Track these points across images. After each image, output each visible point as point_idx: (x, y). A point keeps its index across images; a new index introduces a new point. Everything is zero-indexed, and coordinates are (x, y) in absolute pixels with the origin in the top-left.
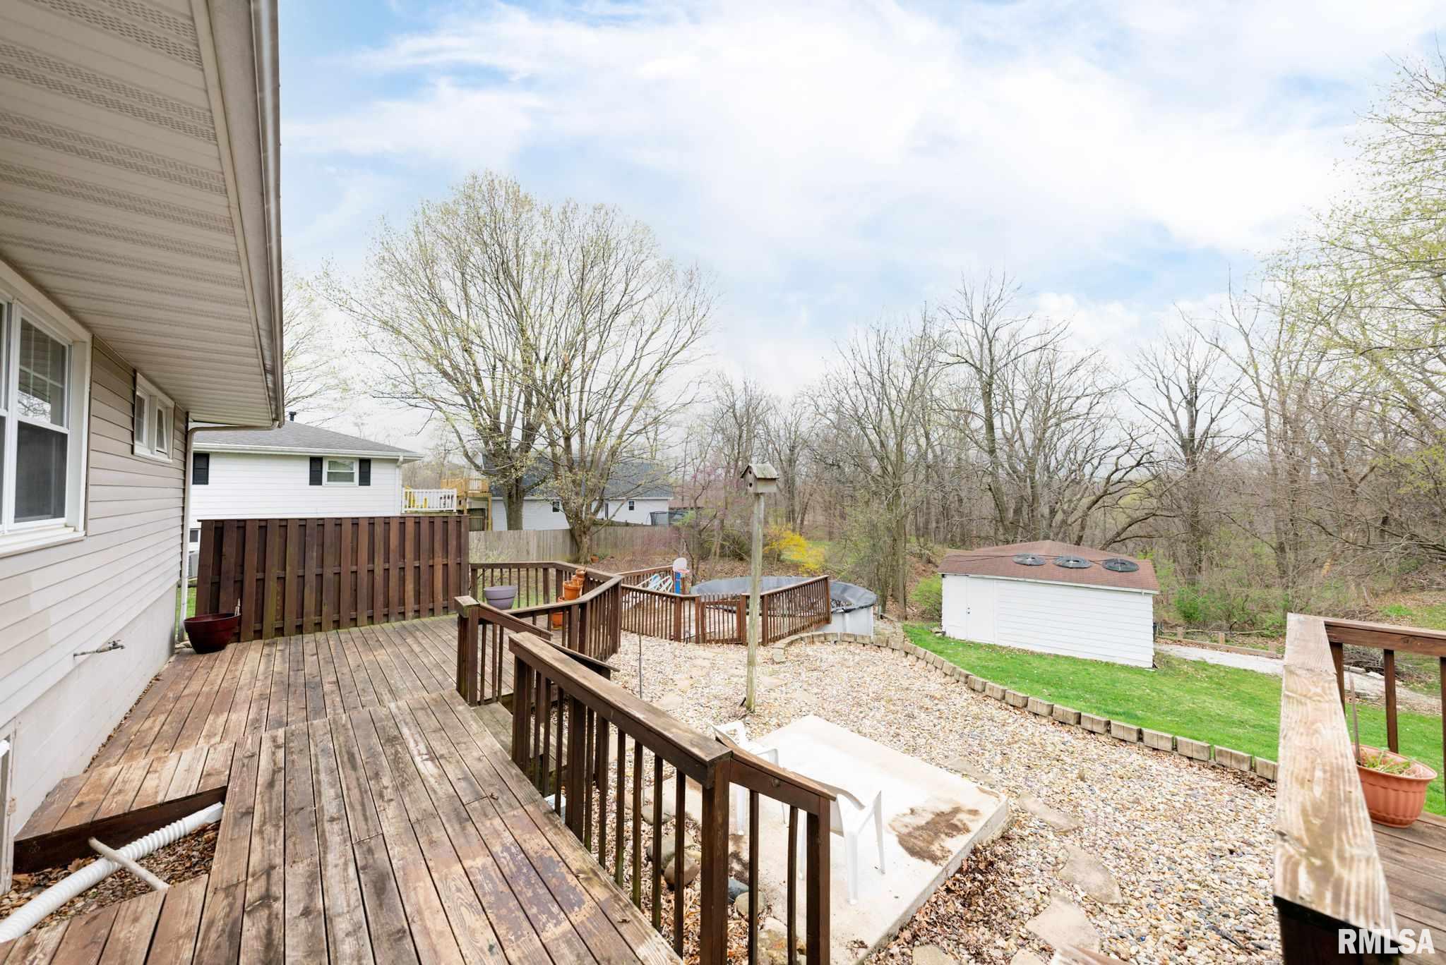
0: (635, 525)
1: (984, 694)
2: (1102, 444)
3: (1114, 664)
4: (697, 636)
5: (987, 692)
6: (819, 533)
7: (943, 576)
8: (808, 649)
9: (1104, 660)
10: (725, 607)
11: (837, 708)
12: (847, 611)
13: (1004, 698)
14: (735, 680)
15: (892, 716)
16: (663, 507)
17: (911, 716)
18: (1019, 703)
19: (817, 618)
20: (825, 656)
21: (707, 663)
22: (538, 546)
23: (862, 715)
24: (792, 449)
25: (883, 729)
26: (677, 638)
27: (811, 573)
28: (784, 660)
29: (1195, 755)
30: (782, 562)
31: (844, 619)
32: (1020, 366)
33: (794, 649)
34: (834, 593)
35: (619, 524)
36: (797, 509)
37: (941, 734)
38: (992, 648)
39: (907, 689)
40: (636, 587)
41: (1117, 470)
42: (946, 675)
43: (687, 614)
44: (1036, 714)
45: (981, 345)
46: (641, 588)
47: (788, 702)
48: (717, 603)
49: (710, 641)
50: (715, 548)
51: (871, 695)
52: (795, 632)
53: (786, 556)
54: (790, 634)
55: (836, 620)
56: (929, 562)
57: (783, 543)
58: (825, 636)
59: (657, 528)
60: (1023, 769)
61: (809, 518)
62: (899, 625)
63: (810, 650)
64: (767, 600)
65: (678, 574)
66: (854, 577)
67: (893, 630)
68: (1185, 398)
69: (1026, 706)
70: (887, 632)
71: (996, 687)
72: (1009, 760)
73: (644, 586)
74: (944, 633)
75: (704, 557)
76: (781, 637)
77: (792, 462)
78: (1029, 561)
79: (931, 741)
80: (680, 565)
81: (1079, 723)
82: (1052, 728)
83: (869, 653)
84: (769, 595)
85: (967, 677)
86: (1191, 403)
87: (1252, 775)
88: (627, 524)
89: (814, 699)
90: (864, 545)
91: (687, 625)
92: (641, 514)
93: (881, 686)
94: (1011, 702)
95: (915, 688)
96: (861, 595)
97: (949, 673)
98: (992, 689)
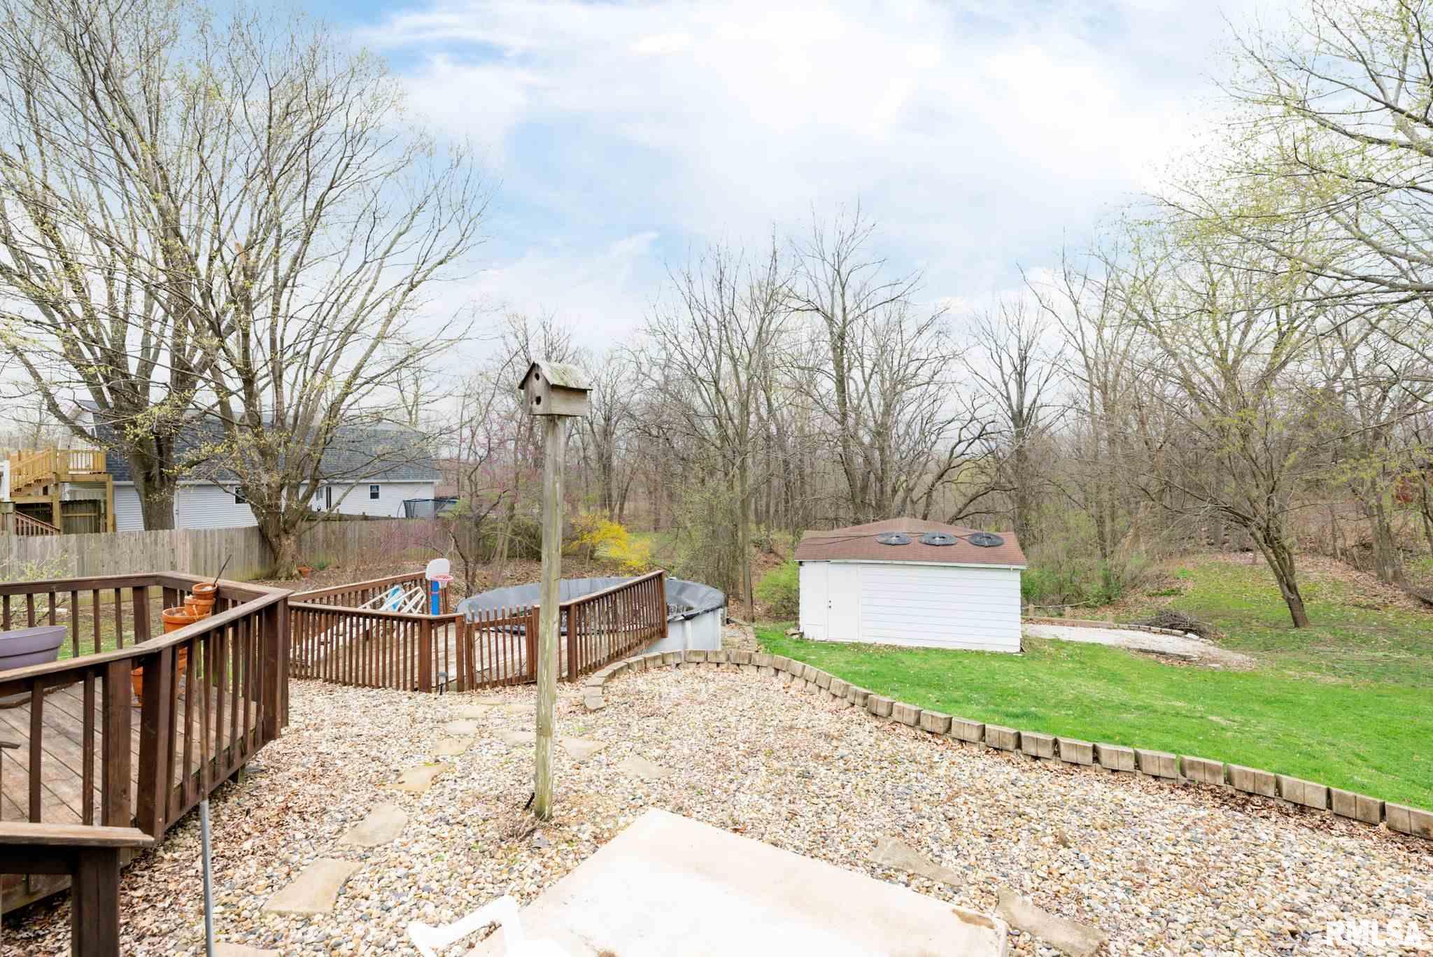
0: (378, 518)
1: (891, 720)
2: (941, 417)
3: (983, 652)
4: (460, 680)
5: (895, 716)
6: (643, 524)
7: (801, 563)
8: (640, 681)
9: (974, 649)
10: (508, 627)
11: (694, 780)
12: (688, 618)
13: (918, 722)
14: (517, 753)
15: (778, 782)
16: (428, 493)
17: (806, 775)
18: (940, 728)
19: (648, 632)
20: (665, 690)
21: (470, 727)
22: (195, 555)
23: (733, 787)
24: (608, 419)
25: (769, 808)
26: (424, 685)
27: (633, 572)
28: (603, 704)
29: (1163, 773)
30: (596, 560)
31: (684, 630)
32: (869, 320)
33: (617, 685)
34: (670, 593)
35: (351, 518)
36: (615, 494)
37: (856, 801)
38: (856, 646)
39: (791, 728)
40: (360, 609)
41: (960, 442)
42: (835, 696)
43: (441, 646)
44: (962, 741)
45: (832, 292)
46: (369, 610)
47: (611, 781)
48: (499, 623)
49: (482, 686)
50: (502, 544)
51: (741, 746)
52: (617, 655)
53: (602, 552)
54: (611, 659)
55: (674, 632)
56: (771, 551)
57: (598, 536)
58: (663, 657)
59: (411, 522)
60: (982, 840)
61: (629, 506)
62: (749, 629)
63: (641, 682)
64: (572, 614)
65: (434, 584)
66: (690, 573)
67: (744, 637)
68: (1016, 368)
69: (949, 729)
70: (736, 640)
71: (906, 707)
72: (959, 828)
73: (374, 606)
74: (802, 634)
75: (485, 557)
76: (596, 667)
77: (607, 433)
78: (894, 540)
79: (844, 816)
80: (439, 569)
81: (1019, 746)
82: (987, 760)
83: (725, 678)
84: (578, 605)
85: (866, 697)
86: (1021, 374)
87: (1231, 791)
88: (365, 518)
89: (654, 769)
90: (699, 535)
91: (442, 662)
92: (390, 503)
93: (753, 728)
94: (928, 727)
95: (801, 723)
96: (705, 595)
97: (839, 694)
98: (901, 712)
